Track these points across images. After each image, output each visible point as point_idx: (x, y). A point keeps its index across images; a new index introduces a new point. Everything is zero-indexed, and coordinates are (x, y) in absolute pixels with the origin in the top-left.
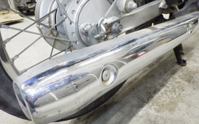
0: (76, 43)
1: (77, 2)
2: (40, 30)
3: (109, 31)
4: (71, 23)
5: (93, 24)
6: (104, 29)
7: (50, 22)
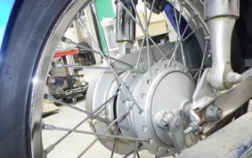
0: (149, 142)
1: (148, 82)
2: (92, 126)
3: (204, 119)
4: (140, 112)
5: (175, 111)
6: (197, 118)
7: (106, 114)
